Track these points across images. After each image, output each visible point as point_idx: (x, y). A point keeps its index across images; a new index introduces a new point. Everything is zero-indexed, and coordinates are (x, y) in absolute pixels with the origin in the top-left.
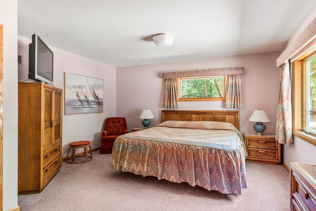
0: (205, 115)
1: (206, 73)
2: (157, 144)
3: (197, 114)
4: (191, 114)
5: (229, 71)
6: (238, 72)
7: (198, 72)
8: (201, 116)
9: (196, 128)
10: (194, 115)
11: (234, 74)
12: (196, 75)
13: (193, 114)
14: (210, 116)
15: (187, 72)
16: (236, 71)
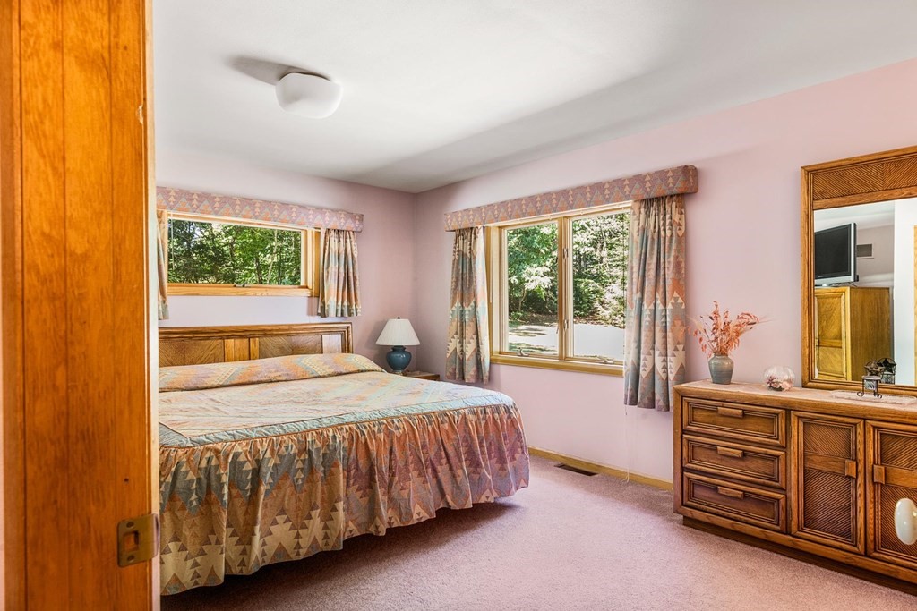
0: (265, 339)
1: (276, 212)
2: (364, 430)
3: (241, 337)
4: (222, 338)
5: (335, 219)
6: (352, 226)
7: (250, 205)
8: (255, 344)
9: (284, 378)
10: (230, 342)
11: (344, 228)
12: (244, 212)
13: (228, 337)
14: (281, 341)
15: (214, 198)
16: (350, 221)
